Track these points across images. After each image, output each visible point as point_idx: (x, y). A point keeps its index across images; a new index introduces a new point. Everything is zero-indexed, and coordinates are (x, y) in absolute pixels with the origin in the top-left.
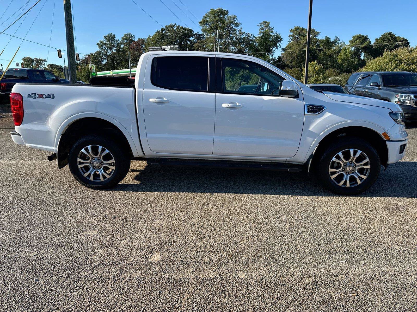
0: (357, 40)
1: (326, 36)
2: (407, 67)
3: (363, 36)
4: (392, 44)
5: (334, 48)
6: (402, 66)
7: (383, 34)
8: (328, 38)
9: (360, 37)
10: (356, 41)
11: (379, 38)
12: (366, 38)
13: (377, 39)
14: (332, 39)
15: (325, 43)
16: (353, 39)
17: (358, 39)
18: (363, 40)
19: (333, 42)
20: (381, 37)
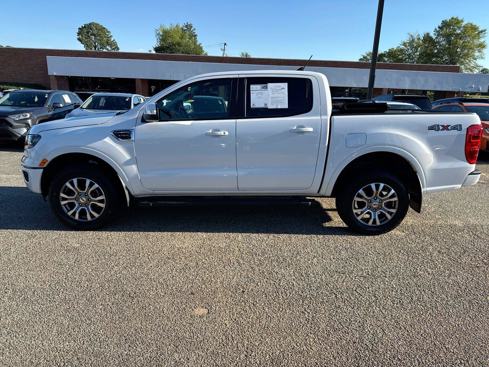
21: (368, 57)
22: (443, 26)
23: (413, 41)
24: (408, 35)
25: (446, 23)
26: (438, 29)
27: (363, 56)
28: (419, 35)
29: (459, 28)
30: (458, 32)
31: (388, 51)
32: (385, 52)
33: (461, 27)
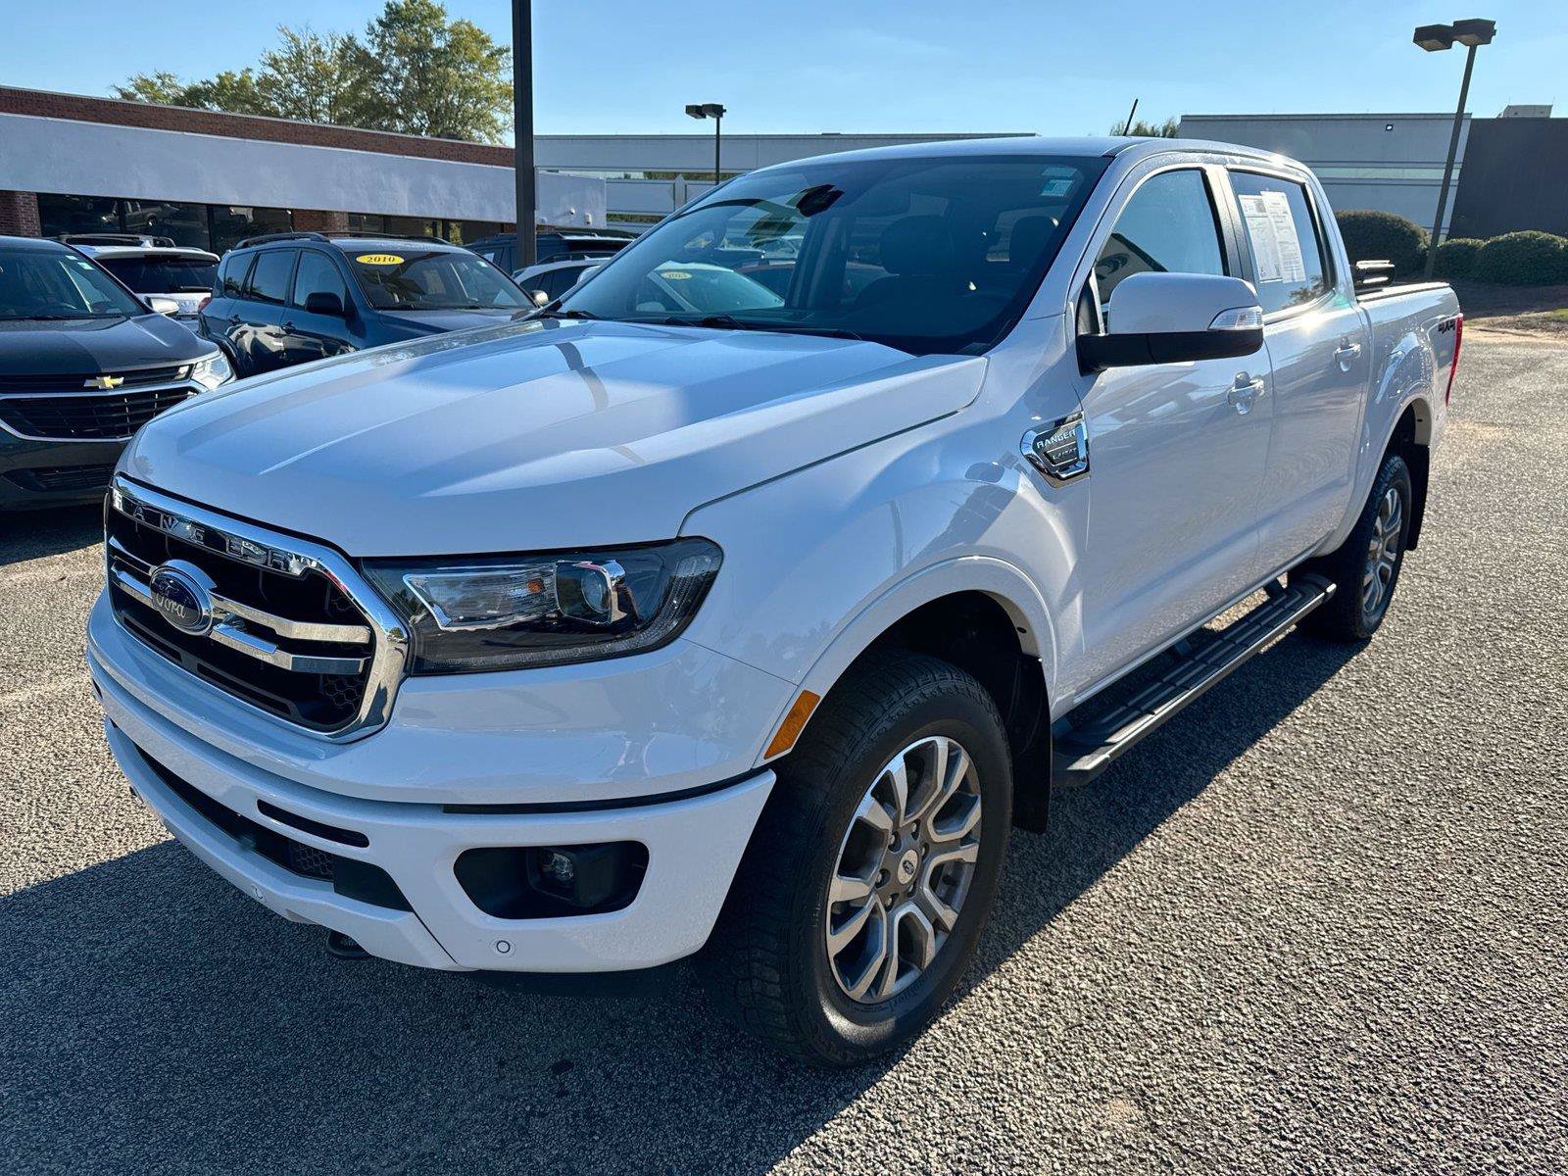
21: (139, 96)
22: (392, 21)
23: (300, 55)
24: (282, 35)
25: (398, 12)
26: (378, 29)
27: (120, 90)
28: (316, 39)
29: (440, 32)
30: (438, 44)
31: (215, 81)
32: (204, 84)
33: (445, 30)
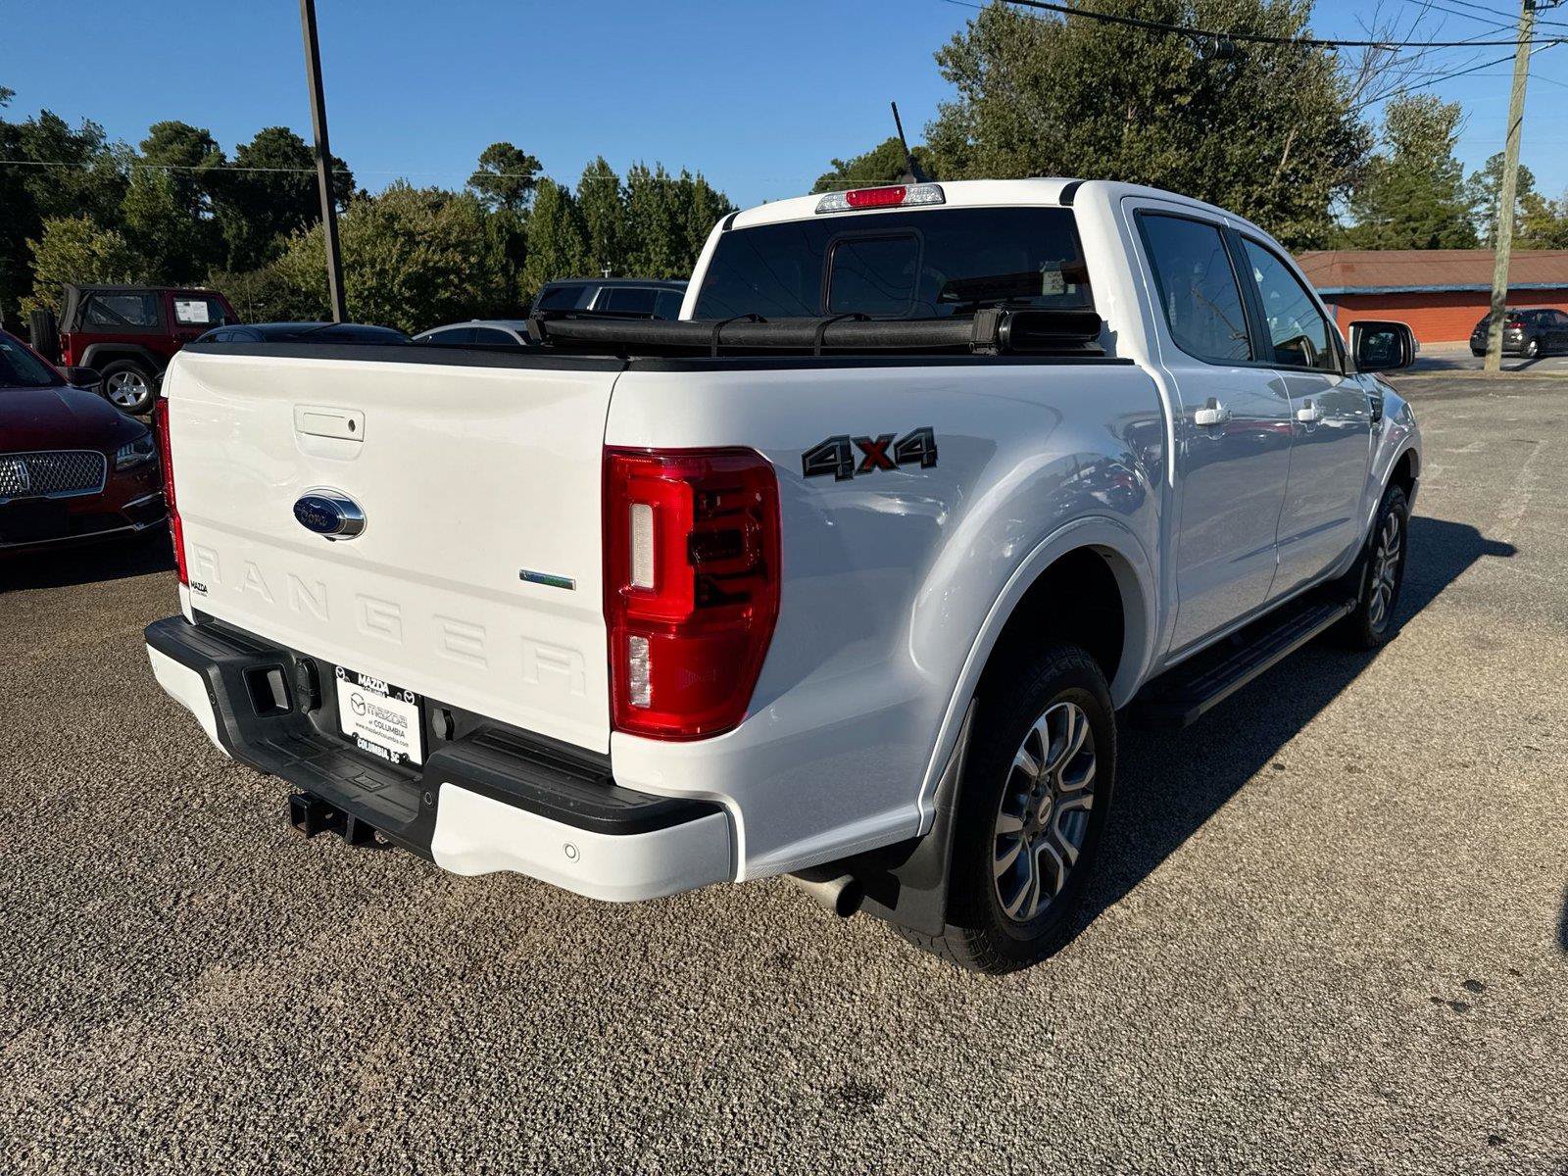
0: (171, 143)
1: (43, 112)
2: (436, 258)
3: (192, 130)
4: (301, 174)
5: (91, 167)
6: (420, 253)
7: (260, 131)
8: (55, 120)
9: (179, 132)
10: (170, 147)
11: (249, 146)
12: (204, 139)
13: (242, 149)
14: (75, 128)
15: (45, 143)
16: (152, 135)
17: (175, 138)
18: (194, 146)
19: (80, 142)
20: (254, 140)
